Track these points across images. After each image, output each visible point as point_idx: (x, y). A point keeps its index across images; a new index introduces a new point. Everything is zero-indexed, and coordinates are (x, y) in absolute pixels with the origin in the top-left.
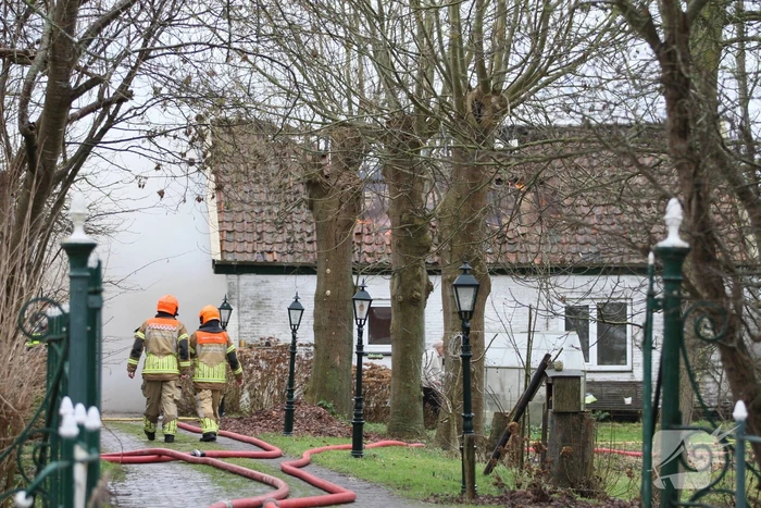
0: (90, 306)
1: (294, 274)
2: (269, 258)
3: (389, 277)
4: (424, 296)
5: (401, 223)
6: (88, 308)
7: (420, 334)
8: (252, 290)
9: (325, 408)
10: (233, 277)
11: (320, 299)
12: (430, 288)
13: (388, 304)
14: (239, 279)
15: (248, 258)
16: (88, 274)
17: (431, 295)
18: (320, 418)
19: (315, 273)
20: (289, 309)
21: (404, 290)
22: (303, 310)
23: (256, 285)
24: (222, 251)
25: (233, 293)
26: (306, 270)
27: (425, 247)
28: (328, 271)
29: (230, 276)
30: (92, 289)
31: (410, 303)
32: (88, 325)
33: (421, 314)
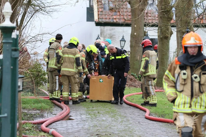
0: (13, 56)
1: (123, 26)
2: (115, 21)
3: (157, 28)
4: (169, 36)
5: (162, 10)
6: (11, 57)
7: (168, 49)
8: (109, 32)
9: (133, 76)
10: (102, 27)
11: (132, 36)
12: (172, 33)
13: (157, 37)
14: (104, 28)
15: (107, 21)
16: (11, 41)
17: (172, 35)
18: (132, 80)
19: (130, 26)
20: (120, 41)
21: (162, 33)
22: (125, 41)
23: (110, 30)
24: (98, 18)
25: (102, 33)
26: (128, 25)
27: (170, 18)
28: (135, 26)
29: (101, 27)
30: (14, 48)
31: (165, 38)
32: (12, 66)
33: (168, 42)
